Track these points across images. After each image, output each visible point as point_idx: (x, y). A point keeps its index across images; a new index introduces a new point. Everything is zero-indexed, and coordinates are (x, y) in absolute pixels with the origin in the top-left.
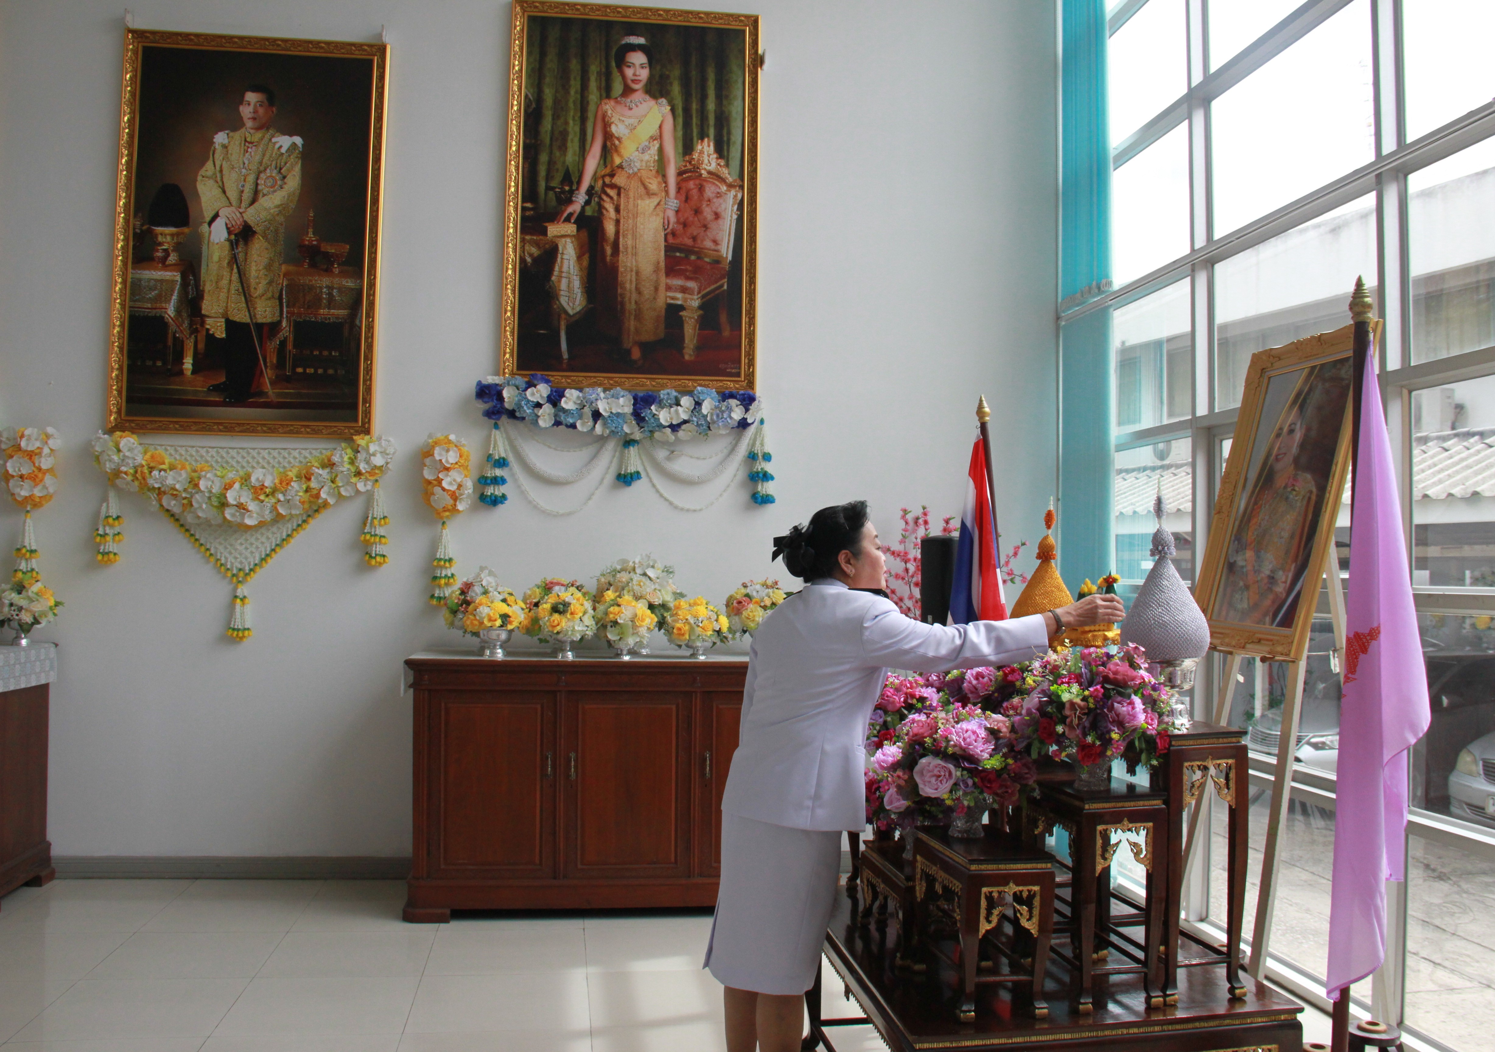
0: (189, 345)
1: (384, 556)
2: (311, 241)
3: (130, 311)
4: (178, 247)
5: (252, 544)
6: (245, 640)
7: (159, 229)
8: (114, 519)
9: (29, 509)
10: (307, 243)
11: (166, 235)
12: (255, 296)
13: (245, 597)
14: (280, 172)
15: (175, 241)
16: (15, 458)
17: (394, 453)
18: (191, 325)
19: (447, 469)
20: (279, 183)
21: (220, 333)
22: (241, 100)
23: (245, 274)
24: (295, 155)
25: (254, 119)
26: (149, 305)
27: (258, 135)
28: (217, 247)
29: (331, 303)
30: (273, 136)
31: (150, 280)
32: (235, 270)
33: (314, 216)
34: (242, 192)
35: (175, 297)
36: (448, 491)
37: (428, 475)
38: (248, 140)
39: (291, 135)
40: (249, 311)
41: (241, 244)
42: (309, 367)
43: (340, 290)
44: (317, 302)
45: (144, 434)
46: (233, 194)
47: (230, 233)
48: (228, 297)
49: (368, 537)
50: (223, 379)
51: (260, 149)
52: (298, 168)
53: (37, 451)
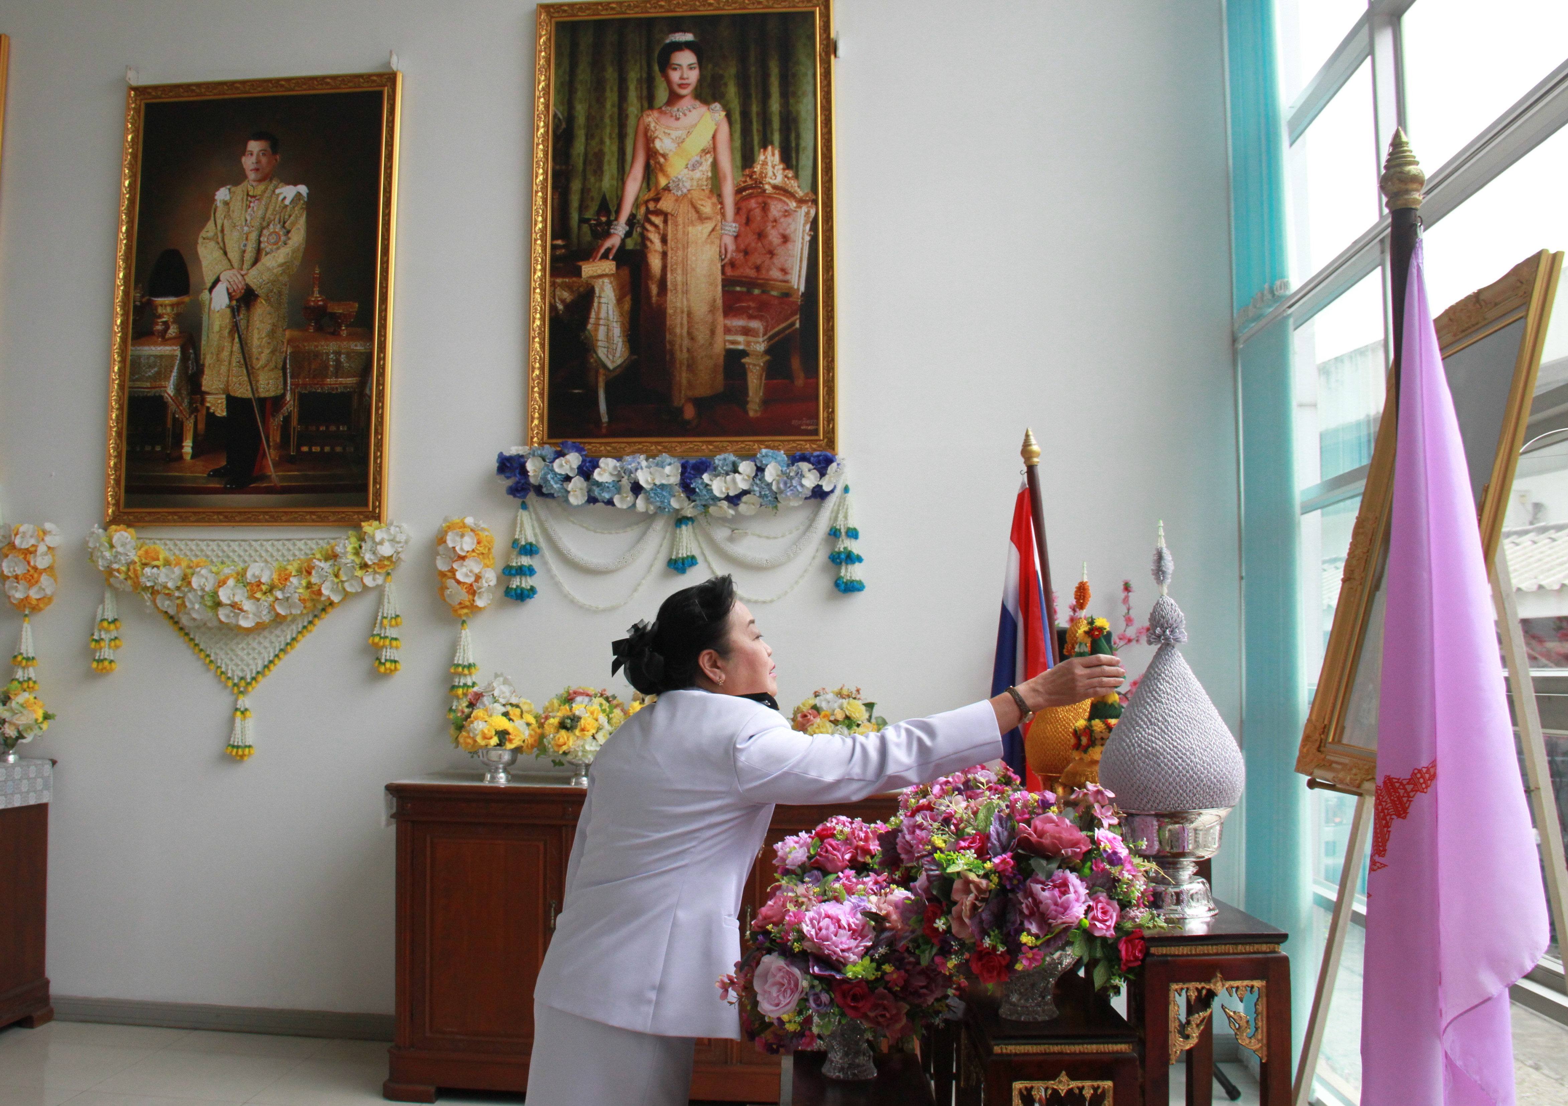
0: (189, 425)
1: (395, 662)
2: (316, 301)
3: (130, 392)
4: (178, 318)
5: (254, 649)
6: (246, 758)
7: (159, 300)
8: (109, 623)
9: (27, 612)
10: (312, 304)
11: (165, 305)
12: (257, 367)
13: (246, 710)
14: (283, 227)
15: (175, 311)
16: (10, 557)
17: (406, 542)
18: (191, 403)
19: (463, 558)
20: (283, 238)
21: (221, 412)
22: (243, 152)
23: (246, 344)
24: (299, 206)
25: (257, 170)
26: (148, 385)
27: (262, 187)
28: (217, 315)
29: (338, 370)
30: (276, 187)
31: (149, 357)
32: (237, 340)
33: (320, 274)
34: (244, 252)
35: (174, 374)
36: (464, 583)
37: (442, 565)
38: (251, 193)
39: (295, 185)
40: (251, 384)
41: (243, 311)
42: (316, 445)
43: (348, 355)
44: (322, 372)
45: (143, 527)
46: (234, 255)
47: (231, 297)
48: (229, 371)
49: (377, 639)
50: (224, 463)
51: (263, 203)
52: (302, 221)
53: (32, 549)
